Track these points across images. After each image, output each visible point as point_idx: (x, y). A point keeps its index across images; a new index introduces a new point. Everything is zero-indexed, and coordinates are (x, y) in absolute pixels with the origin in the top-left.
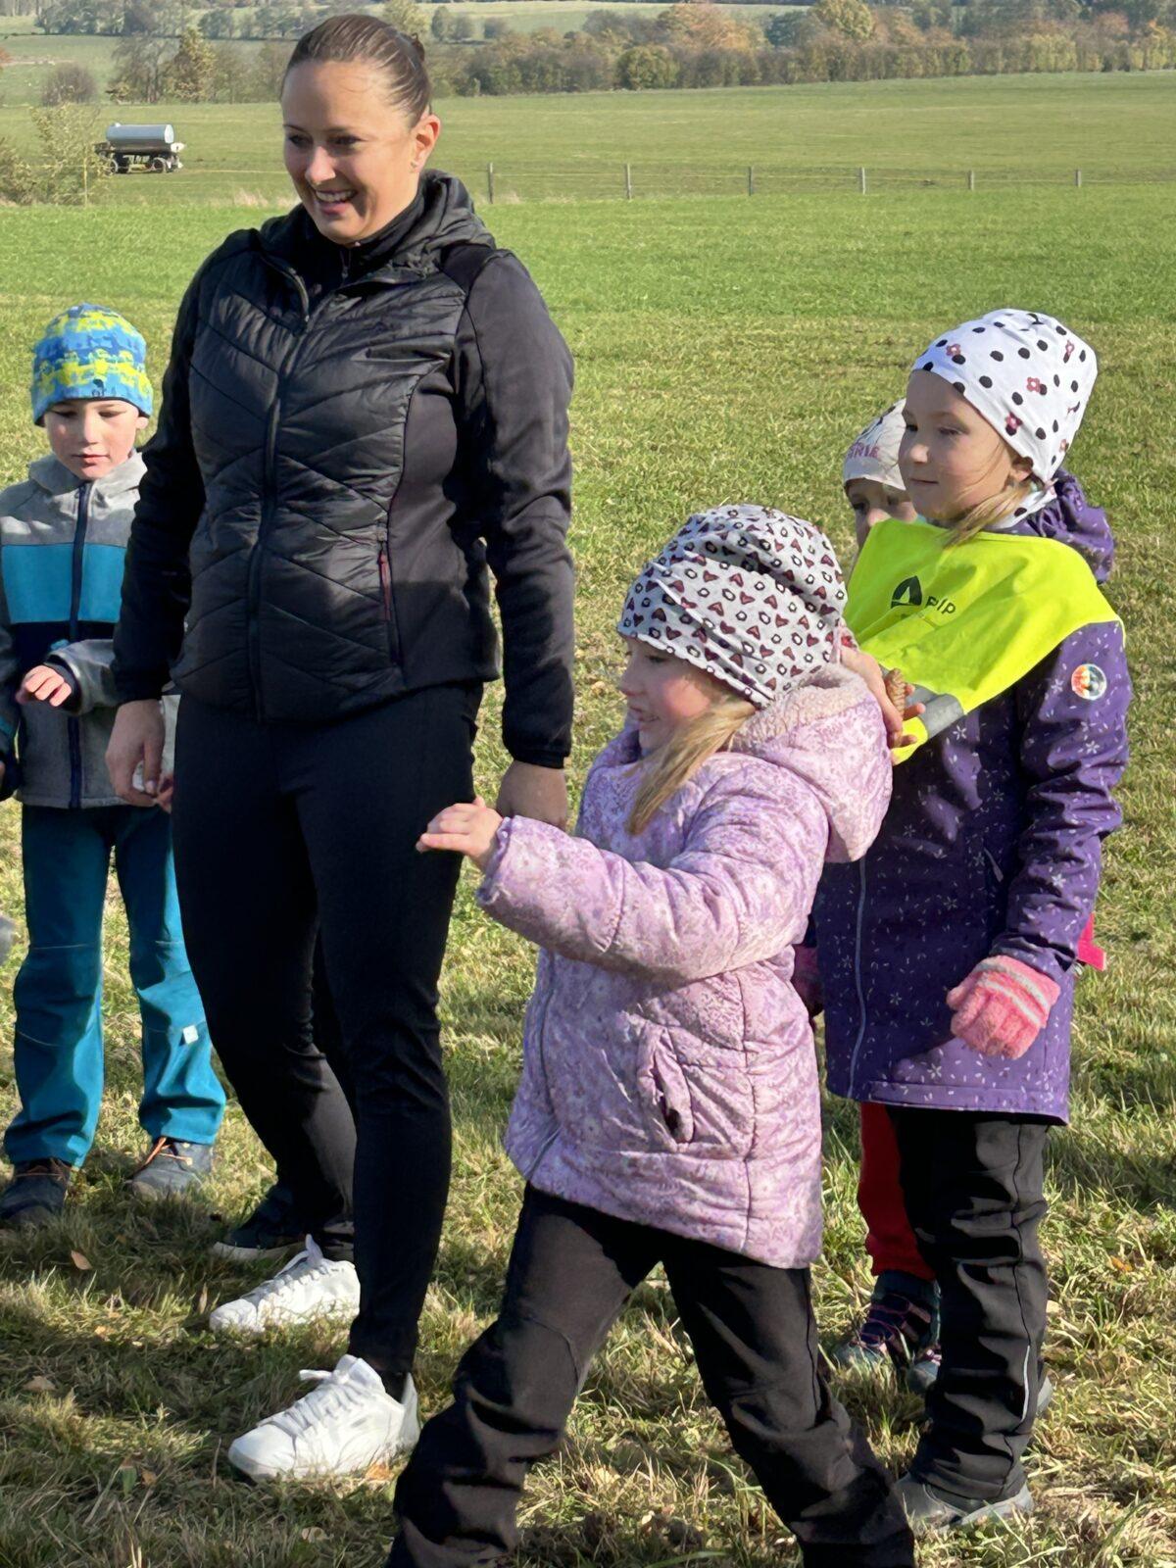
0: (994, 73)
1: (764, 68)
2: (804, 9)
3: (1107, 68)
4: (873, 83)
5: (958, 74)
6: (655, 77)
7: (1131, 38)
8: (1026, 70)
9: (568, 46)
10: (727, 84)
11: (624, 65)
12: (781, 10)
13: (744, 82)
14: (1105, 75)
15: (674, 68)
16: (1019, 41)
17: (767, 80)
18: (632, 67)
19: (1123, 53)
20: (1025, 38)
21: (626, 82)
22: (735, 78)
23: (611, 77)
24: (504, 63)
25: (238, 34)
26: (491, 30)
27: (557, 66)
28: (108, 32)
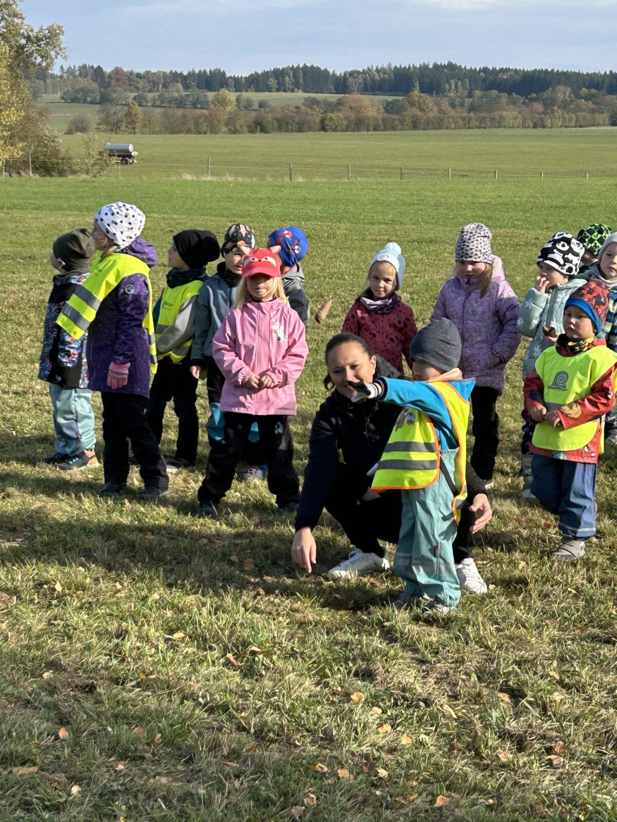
0: (485, 128)
1: (384, 123)
2: (400, 98)
3: (535, 126)
4: (433, 131)
5: (469, 128)
6: (336, 127)
7: (545, 113)
8: (499, 127)
9: (297, 112)
10: (368, 130)
11: (323, 121)
12: (390, 98)
13: (375, 129)
14: (534, 130)
15: (345, 123)
16: (496, 114)
17: (385, 129)
18: (326, 122)
19: (542, 120)
20: (499, 113)
21: (324, 129)
22: (371, 128)
23: (318, 126)
24: (270, 119)
25: (149, 104)
26: (262, 105)
27: (293, 121)
28: (93, 102)
